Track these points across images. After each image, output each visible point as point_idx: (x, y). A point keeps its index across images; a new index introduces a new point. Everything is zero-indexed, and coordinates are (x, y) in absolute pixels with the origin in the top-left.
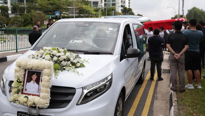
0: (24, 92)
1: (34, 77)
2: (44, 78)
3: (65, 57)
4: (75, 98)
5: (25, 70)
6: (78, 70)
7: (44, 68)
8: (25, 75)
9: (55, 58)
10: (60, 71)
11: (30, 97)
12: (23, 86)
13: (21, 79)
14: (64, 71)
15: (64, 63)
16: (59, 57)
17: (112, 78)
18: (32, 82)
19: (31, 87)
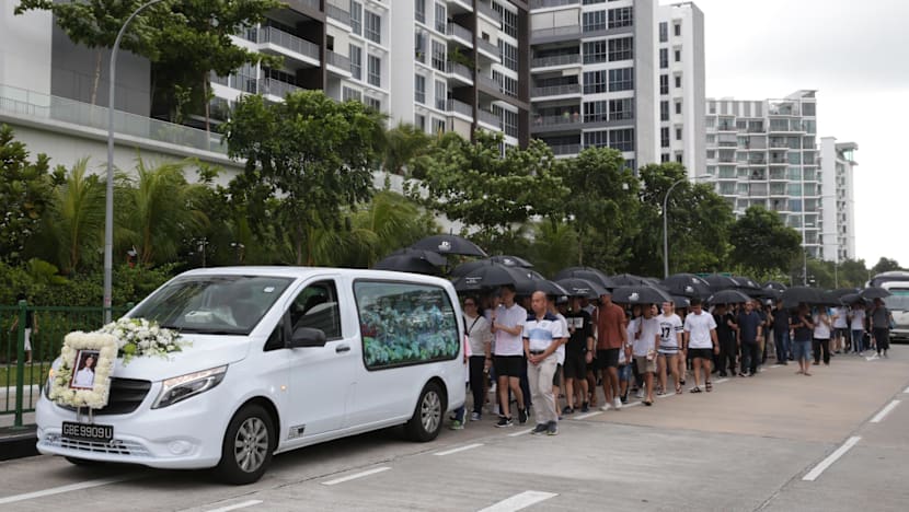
0: (73, 385)
1: (89, 361)
2: (102, 361)
3: (147, 334)
4: (149, 399)
5: (78, 351)
6: (168, 355)
7: (103, 346)
8: (76, 359)
9: (130, 335)
10: (136, 357)
11: (79, 392)
12: (72, 375)
13: (71, 365)
14: (141, 358)
15: (144, 343)
16: (137, 332)
17: (224, 373)
18: (86, 369)
19: (84, 376)
